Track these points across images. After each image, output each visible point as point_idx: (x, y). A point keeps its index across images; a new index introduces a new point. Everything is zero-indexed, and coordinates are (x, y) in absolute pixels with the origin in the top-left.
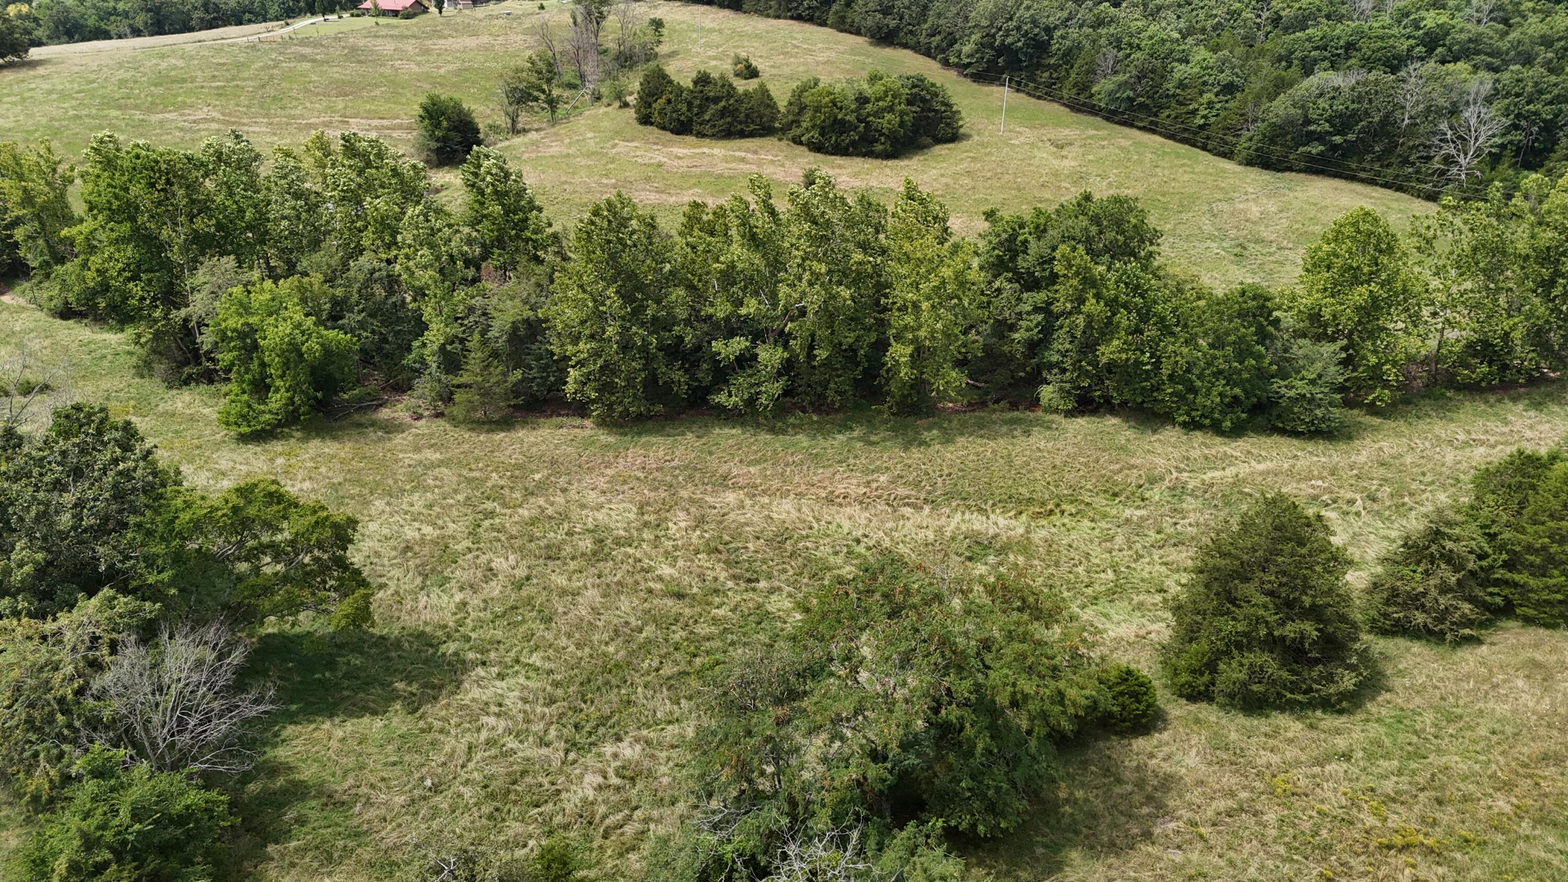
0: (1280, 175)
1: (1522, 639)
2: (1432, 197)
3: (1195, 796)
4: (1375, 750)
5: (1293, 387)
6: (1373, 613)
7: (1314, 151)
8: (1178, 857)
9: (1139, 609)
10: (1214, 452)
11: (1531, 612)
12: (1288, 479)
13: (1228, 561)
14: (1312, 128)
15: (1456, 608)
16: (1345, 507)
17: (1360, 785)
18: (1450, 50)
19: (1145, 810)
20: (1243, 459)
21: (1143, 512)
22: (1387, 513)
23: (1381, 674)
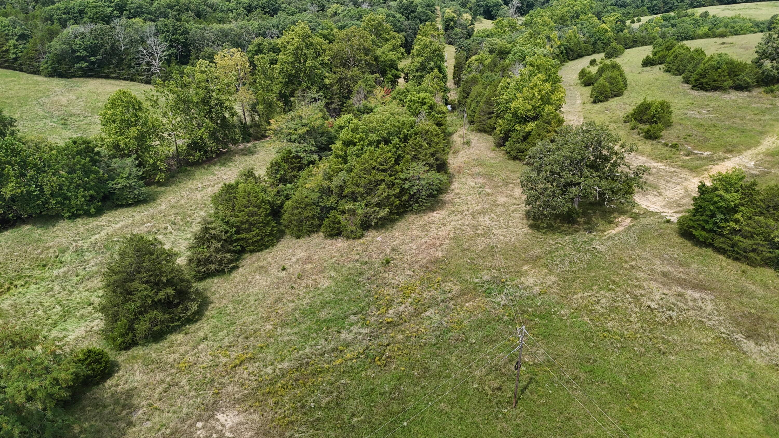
0: (70, 80)
1: (252, 260)
2: (148, 82)
3: (146, 392)
4: (216, 330)
5: (119, 183)
6: (193, 273)
7: (83, 66)
8: (149, 424)
9: (82, 318)
10: (91, 226)
11: (252, 248)
12: (133, 227)
13: (120, 275)
14: (78, 54)
15: (225, 257)
16: (164, 231)
17: (215, 347)
18: (130, 12)
19: (124, 413)
20: (107, 225)
21: (65, 269)
22: (183, 228)
23: (206, 297)
